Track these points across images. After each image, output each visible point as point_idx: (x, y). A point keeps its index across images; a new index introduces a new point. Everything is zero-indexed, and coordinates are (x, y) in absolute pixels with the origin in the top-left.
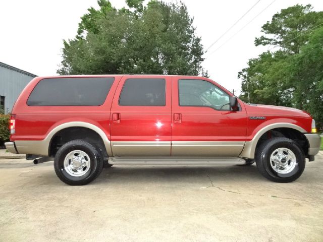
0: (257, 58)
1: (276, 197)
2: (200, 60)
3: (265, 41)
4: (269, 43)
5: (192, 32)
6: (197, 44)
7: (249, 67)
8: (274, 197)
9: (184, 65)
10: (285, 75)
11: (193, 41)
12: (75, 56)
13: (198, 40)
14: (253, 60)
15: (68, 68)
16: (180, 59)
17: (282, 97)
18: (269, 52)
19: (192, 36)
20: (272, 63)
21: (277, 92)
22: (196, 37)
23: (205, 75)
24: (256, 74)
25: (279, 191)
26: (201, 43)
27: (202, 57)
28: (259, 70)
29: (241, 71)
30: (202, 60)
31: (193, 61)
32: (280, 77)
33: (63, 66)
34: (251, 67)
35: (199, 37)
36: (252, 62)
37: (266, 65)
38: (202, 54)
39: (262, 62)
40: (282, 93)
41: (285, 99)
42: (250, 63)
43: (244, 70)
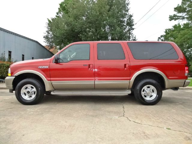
0: (171, 28)
1: (170, 129)
2: (132, 29)
3: (176, 17)
4: (179, 19)
5: (127, 11)
6: (130, 19)
7: (165, 34)
8: (168, 129)
9: (121, 32)
10: (189, 39)
11: (128, 17)
12: (54, 28)
13: (131, 16)
14: (168, 30)
15: (50, 35)
16: (118, 29)
17: (187, 54)
18: (179, 24)
19: (127, 14)
20: (180, 31)
21: (184, 50)
22: (130, 14)
23: (134, 39)
24: (170, 38)
25: (174, 123)
26: (132, 18)
27: (133, 27)
28: (172, 36)
29: (160, 37)
30: (133, 29)
31: (127, 30)
32: (185, 40)
33: (47, 34)
34: (166, 34)
35: (132, 15)
36: (167, 31)
37: (176, 33)
38: (133, 25)
39: (174, 31)
40: (186, 51)
41: (188, 55)
42: (166, 32)
43: (162, 36)
